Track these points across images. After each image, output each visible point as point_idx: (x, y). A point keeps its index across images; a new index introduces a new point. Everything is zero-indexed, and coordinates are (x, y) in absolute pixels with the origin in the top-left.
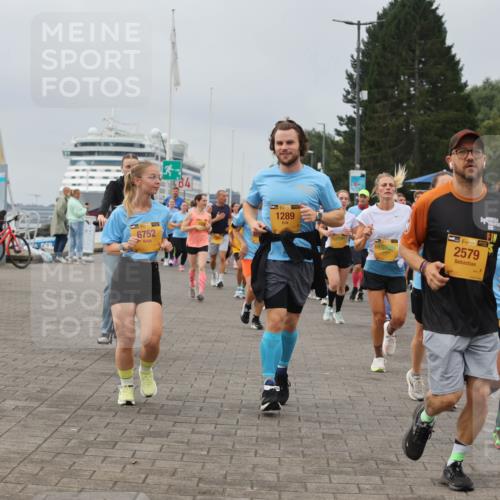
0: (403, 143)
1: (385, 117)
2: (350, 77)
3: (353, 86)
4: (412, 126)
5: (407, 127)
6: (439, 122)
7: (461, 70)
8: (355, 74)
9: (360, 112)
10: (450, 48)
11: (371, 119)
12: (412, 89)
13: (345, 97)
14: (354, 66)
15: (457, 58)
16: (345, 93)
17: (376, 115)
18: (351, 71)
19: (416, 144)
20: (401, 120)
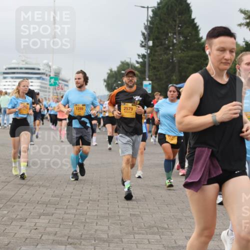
0: (170, 68)
1: (161, 55)
2: (143, 34)
3: (145, 39)
4: (174, 59)
5: (172, 59)
6: (188, 57)
7: (200, 30)
8: (146, 33)
9: (149, 52)
10: (194, 19)
11: (154, 55)
12: (175, 40)
13: (141, 44)
14: (145, 28)
15: (197, 25)
16: (141, 43)
17: (156, 53)
18: (144, 31)
19: (177, 68)
20: (169, 56)
